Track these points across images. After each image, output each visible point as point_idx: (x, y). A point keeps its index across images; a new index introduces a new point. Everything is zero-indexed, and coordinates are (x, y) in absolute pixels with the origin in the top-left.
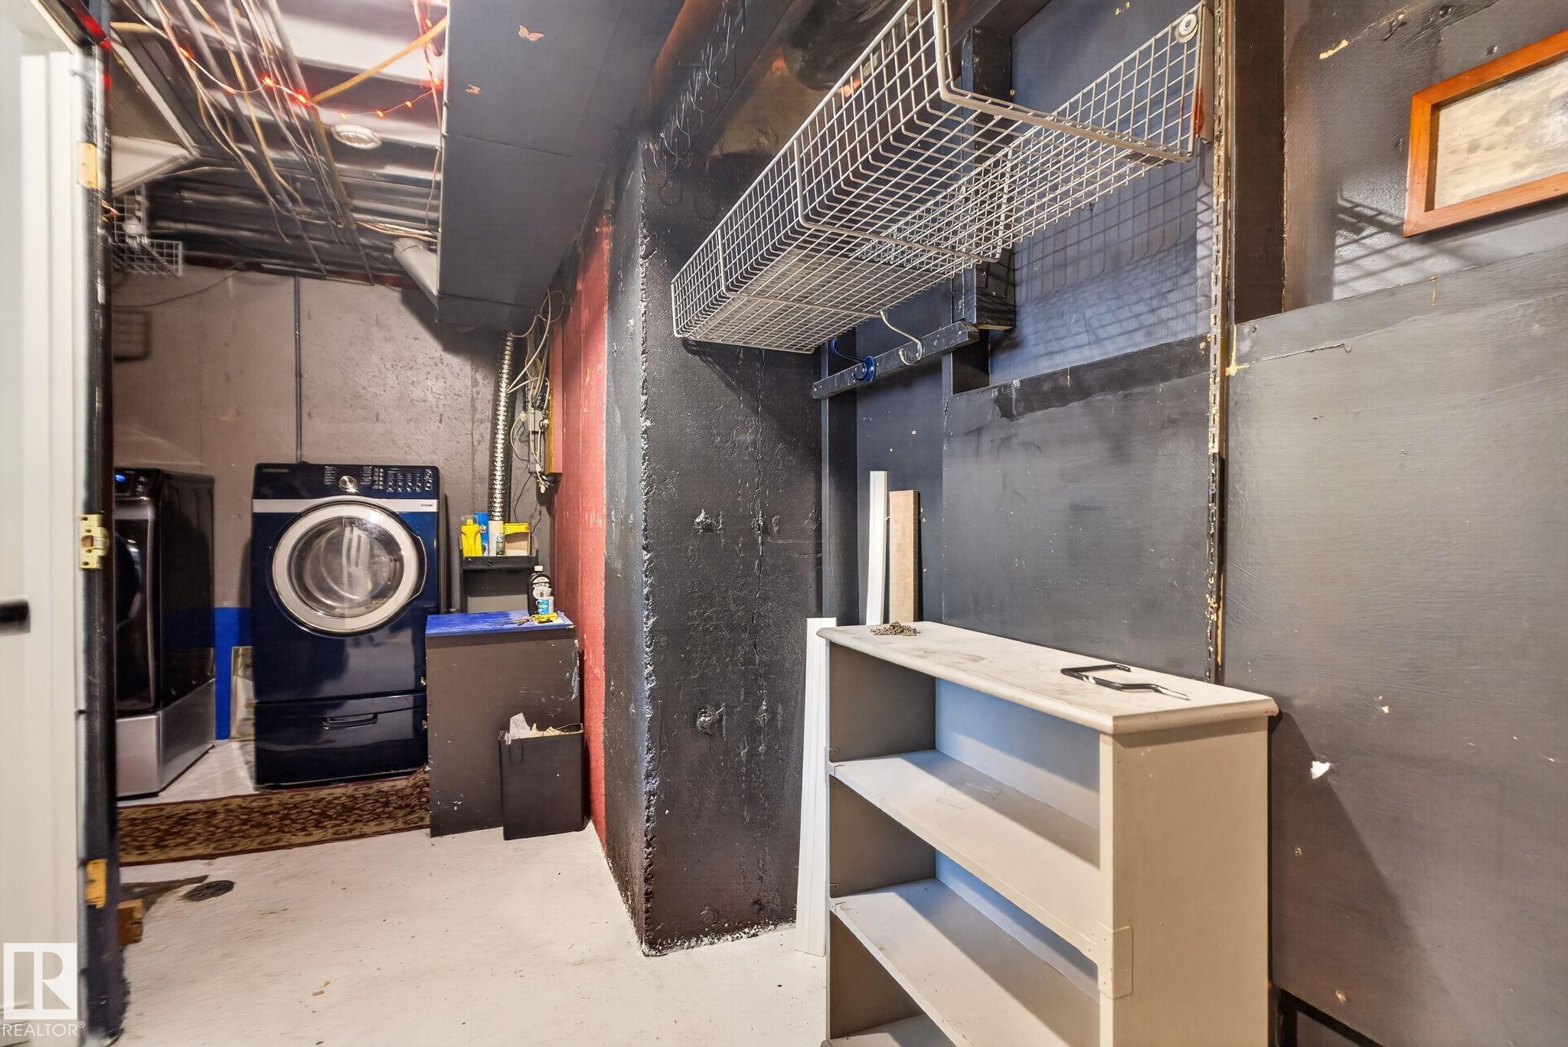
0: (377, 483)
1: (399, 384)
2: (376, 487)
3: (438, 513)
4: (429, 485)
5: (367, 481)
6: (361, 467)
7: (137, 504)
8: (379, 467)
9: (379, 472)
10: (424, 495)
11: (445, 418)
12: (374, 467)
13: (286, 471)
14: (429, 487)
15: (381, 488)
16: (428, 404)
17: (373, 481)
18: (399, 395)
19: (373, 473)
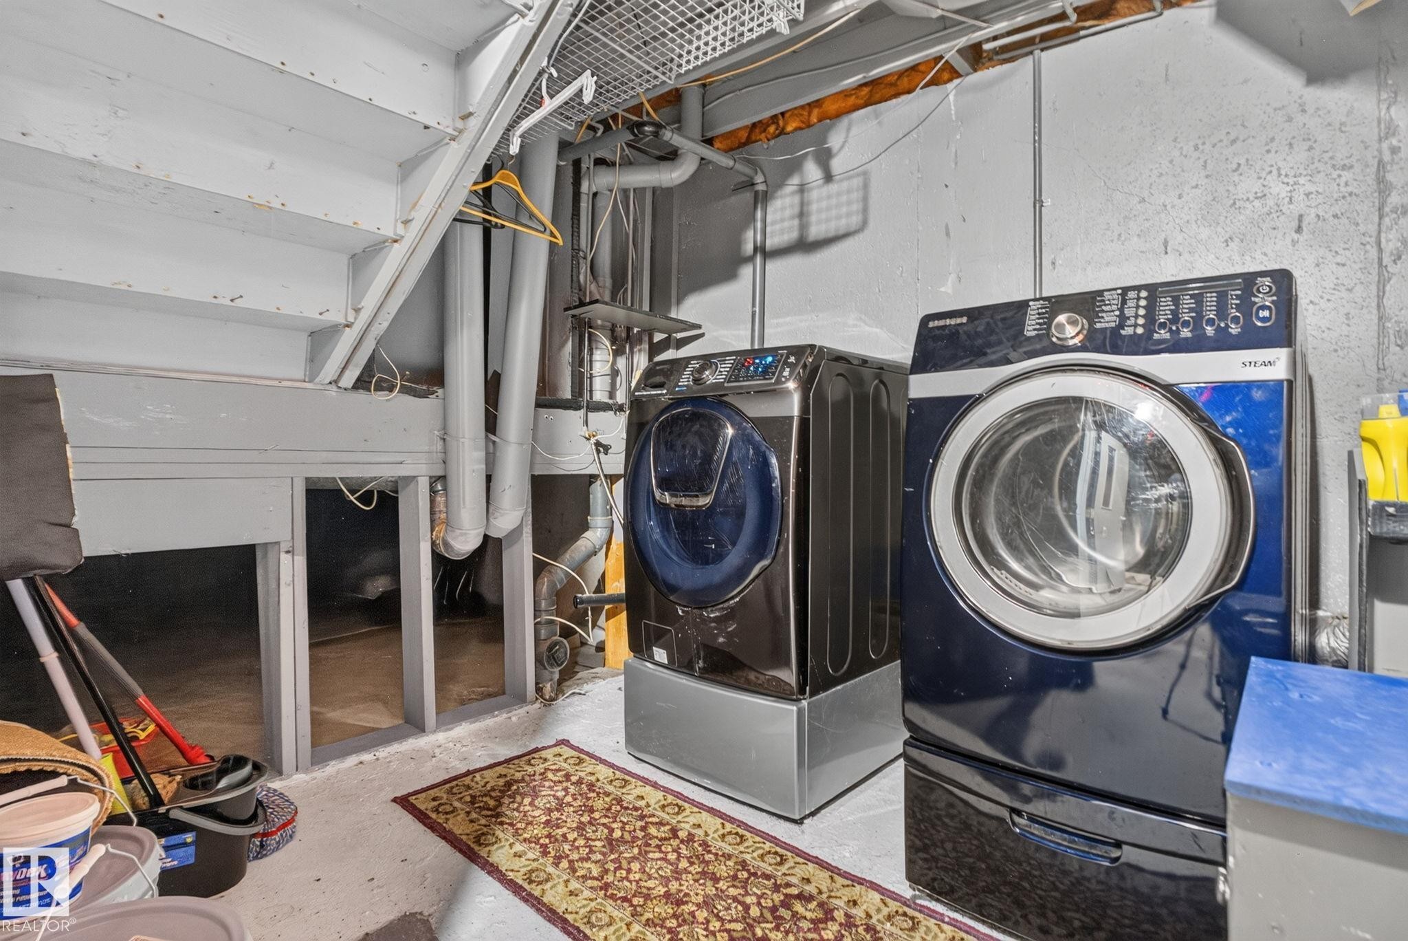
0: (1132, 320)
1: (1207, 177)
2: (1127, 331)
3: (1290, 383)
4: (1266, 313)
5: (1108, 320)
6: (1100, 293)
7: (773, 392)
8: (1138, 288)
9: (1139, 298)
10: (1252, 339)
11: (1309, 219)
12: (1125, 290)
13: (964, 320)
14: (1264, 320)
15: (1140, 331)
16: (1271, 203)
17: (1123, 318)
18: (1210, 198)
19: (1124, 302)
